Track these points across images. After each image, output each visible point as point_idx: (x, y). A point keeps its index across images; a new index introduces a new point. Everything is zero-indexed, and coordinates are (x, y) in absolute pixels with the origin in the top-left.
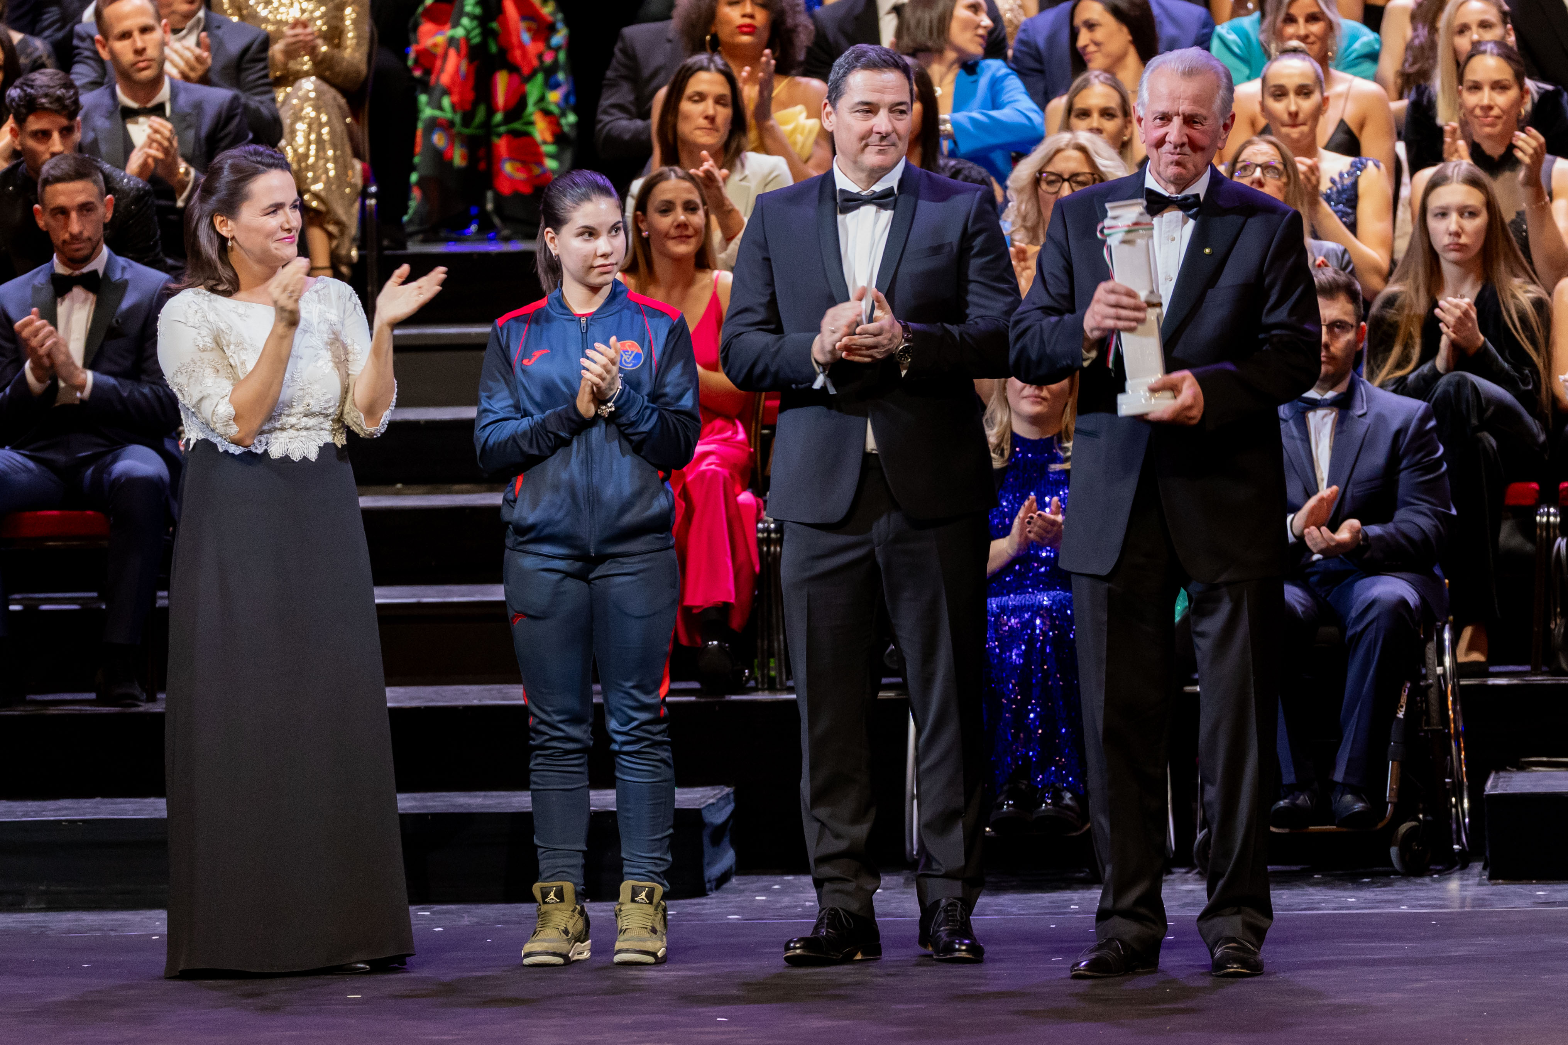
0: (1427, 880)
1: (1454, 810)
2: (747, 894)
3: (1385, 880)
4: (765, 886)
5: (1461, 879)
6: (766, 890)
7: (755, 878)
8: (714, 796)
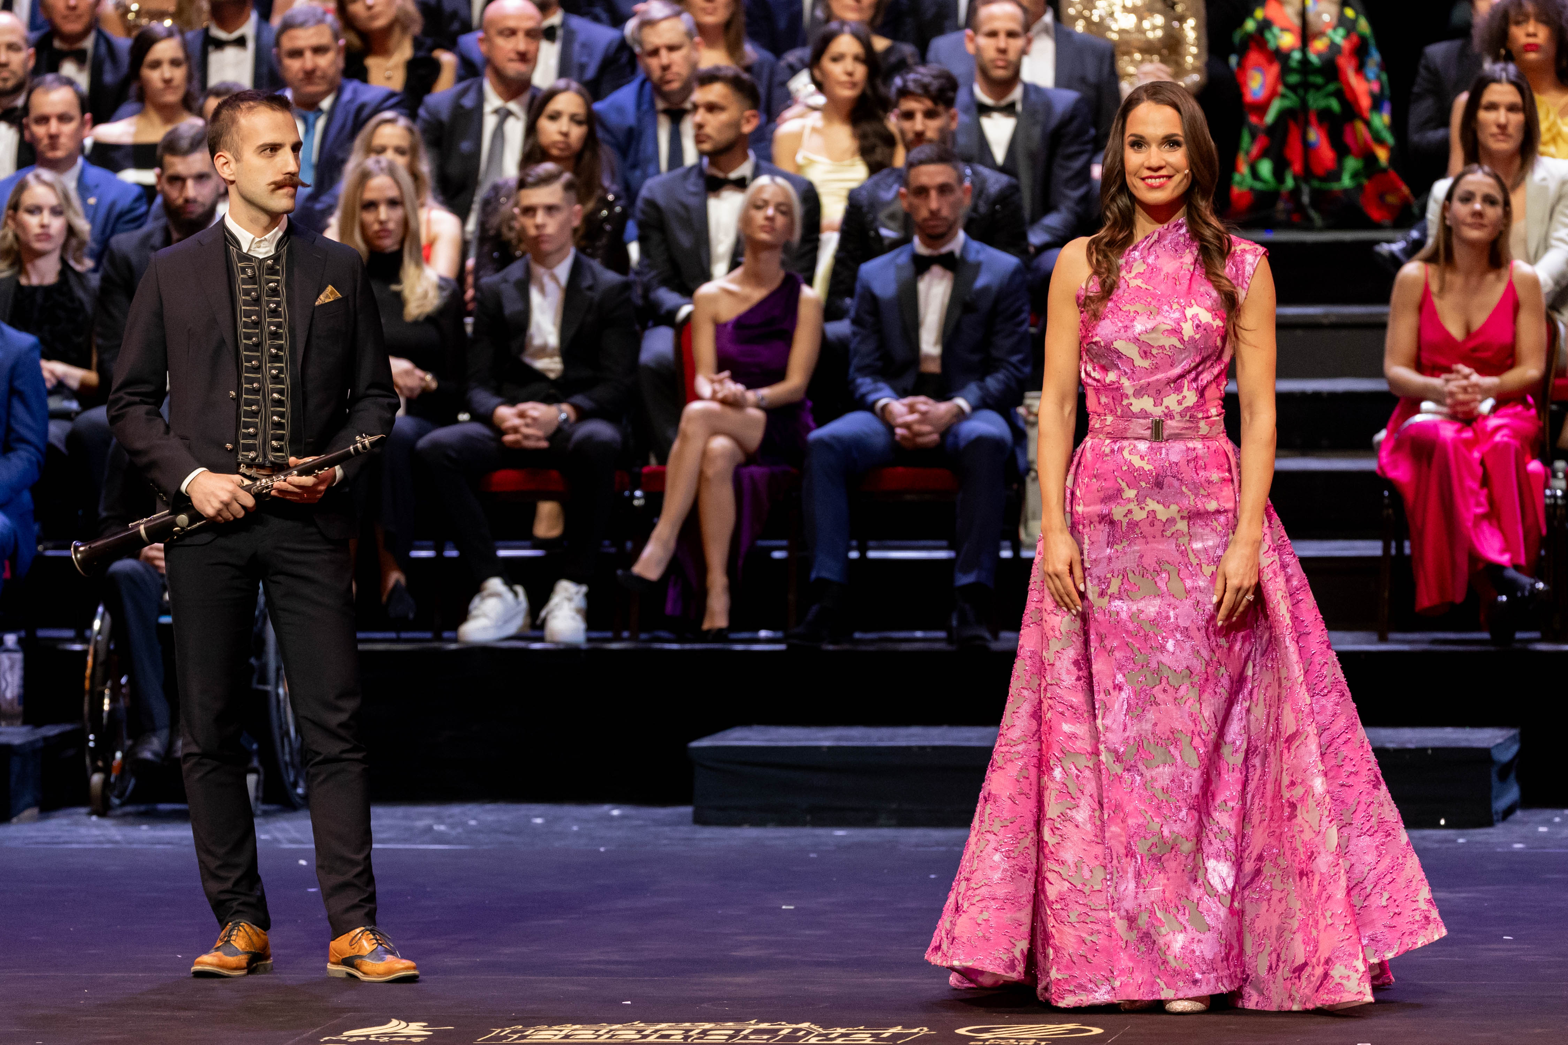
2: (1531, 825)
4: (1547, 819)
6: (1548, 822)
7: (1538, 811)
8: (1502, 737)
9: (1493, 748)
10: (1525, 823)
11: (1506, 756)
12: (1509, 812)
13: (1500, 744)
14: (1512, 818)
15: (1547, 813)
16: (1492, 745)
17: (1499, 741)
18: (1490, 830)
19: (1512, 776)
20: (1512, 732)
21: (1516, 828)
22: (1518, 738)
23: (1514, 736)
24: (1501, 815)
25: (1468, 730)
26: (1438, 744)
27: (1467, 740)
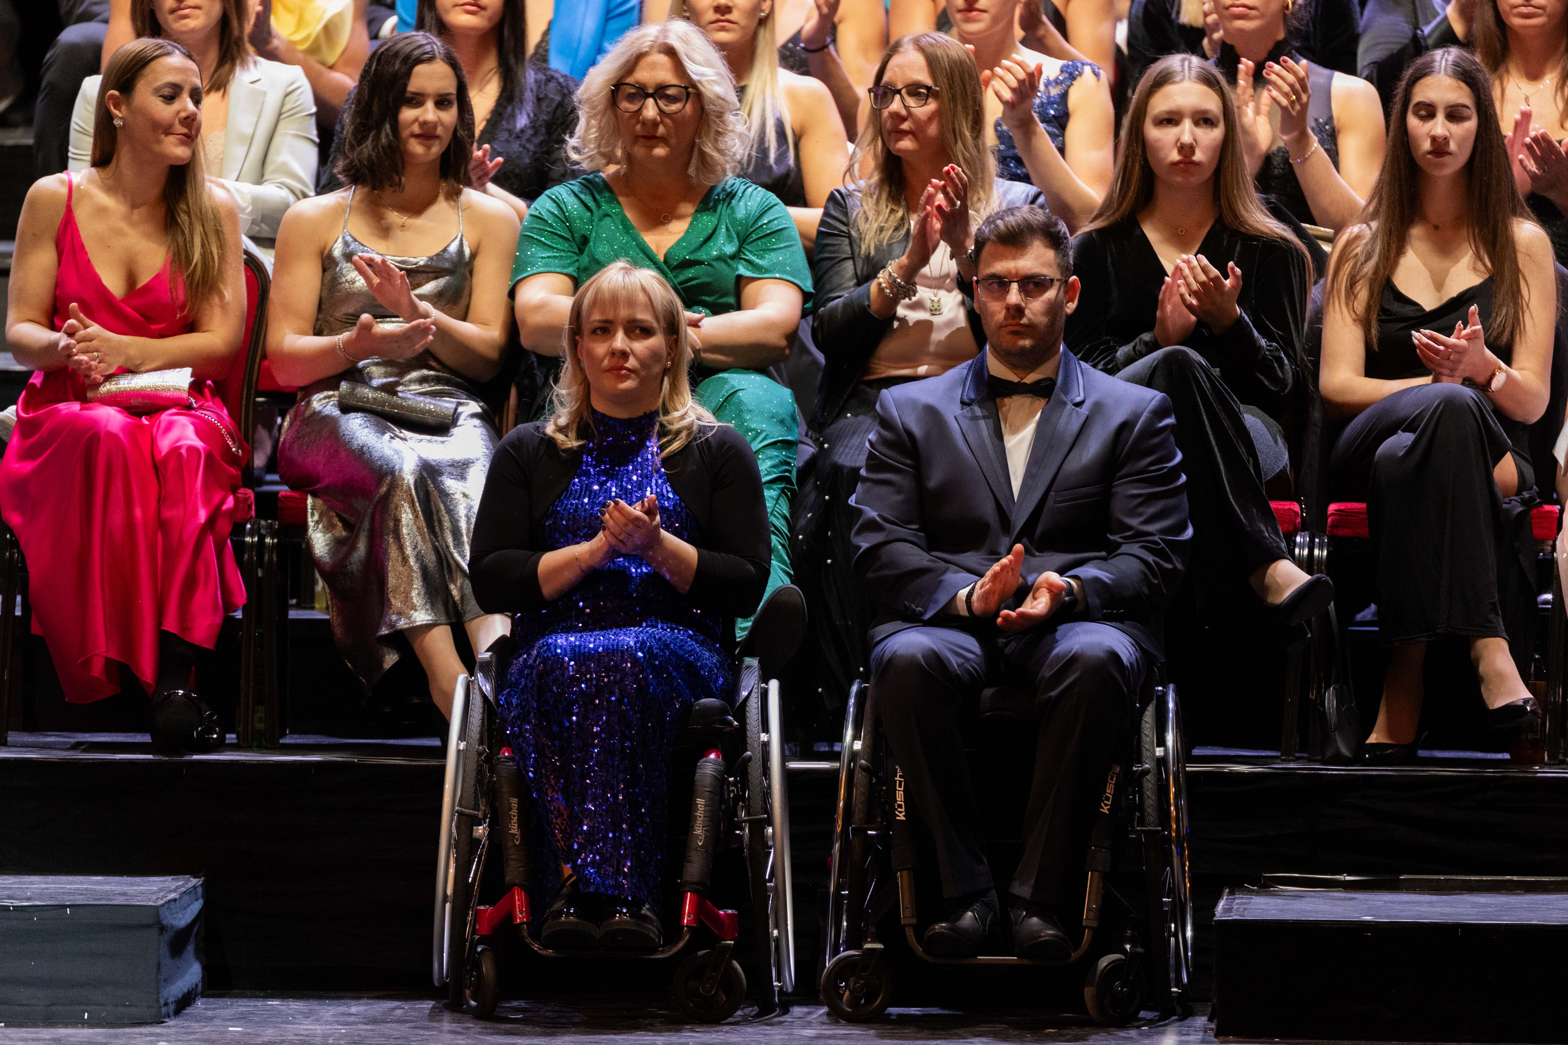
0: (1133, 1033)
1: (1172, 940)
2: (217, 1022)
3: (1076, 1031)
4: (242, 1013)
5: (1180, 1034)
6: (241, 1018)
7: (228, 1002)
8: (175, 891)
9: (163, 905)
10: (211, 1019)
11: (183, 918)
12: (184, 1002)
13: (175, 900)
14: (187, 1011)
15: (243, 1006)
16: (160, 902)
17: (172, 896)
18: (157, 1030)
19: (191, 948)
20: (194, 881)
21: (195, 1026)
22: (200, 890)
23: (195, 887)
24: (172, 1008)
25: (125, 879)
26: (80, 900)
27: (124, 894)
